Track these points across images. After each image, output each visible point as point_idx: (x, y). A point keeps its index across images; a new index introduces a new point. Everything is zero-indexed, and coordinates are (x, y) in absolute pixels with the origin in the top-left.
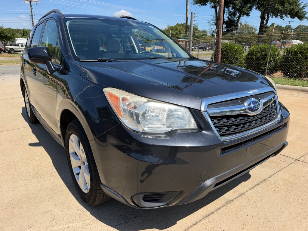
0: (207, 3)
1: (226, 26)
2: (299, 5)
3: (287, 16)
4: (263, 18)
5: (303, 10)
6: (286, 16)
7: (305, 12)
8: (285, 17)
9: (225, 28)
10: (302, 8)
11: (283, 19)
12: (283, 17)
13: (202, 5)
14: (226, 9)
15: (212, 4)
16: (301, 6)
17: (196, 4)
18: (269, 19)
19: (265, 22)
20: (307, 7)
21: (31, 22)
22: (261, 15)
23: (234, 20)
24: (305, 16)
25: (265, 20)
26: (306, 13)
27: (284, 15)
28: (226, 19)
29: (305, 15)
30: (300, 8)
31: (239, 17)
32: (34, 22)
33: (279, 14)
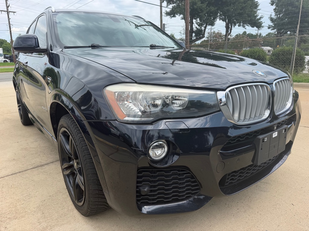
0: (176, 15)
1: (195, 35)
3: (248, 26)
4: (227, 27)
6: (247, 25)
7: (262, 22)
8: (246, 27)
9: (194, 36)
11: (245, 28)
12: (245, 26)
13: (172, 17)
14: (194, 21)
15: (182, 16)
16: (258, 17)
17: (167, 16)
18: (232, 28)
19: (229, 31)
22: (226, 25)
23: (202, 30)
25: (229, 29)
26: (262, 23)
28: (195, 29)
29: (262, 24)
30: (258, 19)
31: (205, 27)
32: (12, 32)
33: (242, 24)
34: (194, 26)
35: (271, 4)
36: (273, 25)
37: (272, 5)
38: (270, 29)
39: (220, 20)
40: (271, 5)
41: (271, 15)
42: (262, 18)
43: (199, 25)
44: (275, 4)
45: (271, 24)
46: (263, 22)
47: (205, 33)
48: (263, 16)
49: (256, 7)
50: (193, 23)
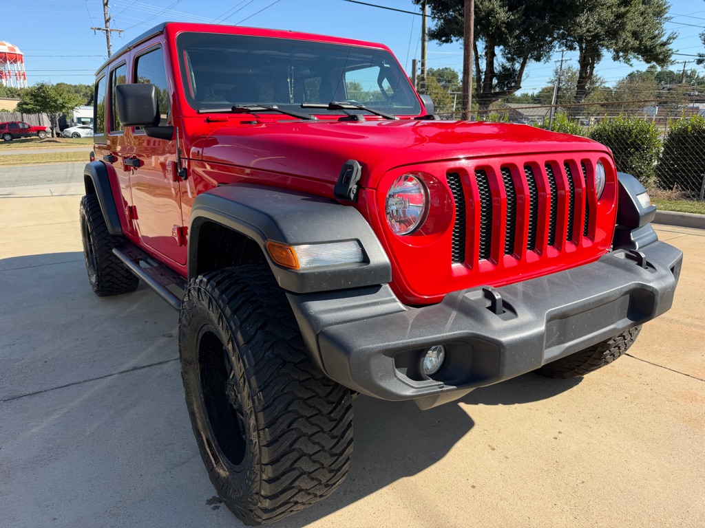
1: (499, 83)
2: (660, 35)
3: (638, 58)
4: (583, 63)
5: (670, 47)
6: (635, 57)
7: (670, 50)
8: (634, 61)
9: (496, 85)
10: (667, 41)
11: (631, 63)
12: (629, 60)
13: (444, 41)
14: (497, 49)
16: (664, 39)
18: (595, 65)
19: (588, 71)
20: (676, 40)
22: (581, 57)
23: (514, 70)
24: (671, 58)
25: (589, 66)
26: (673, 53)
27: (630, 56)
28: (497, 68)
29: (670, 56)
30: (661, 43)
31: (523, 65)
33: (621, 54)
34: (495, 61)
39: (560, 47)
42: (674, 39)
43: (508, 60)
46: (673, 51)
47: (523, 78)
48: (677, 34)
49: (659, 13)
50: (494, 55)
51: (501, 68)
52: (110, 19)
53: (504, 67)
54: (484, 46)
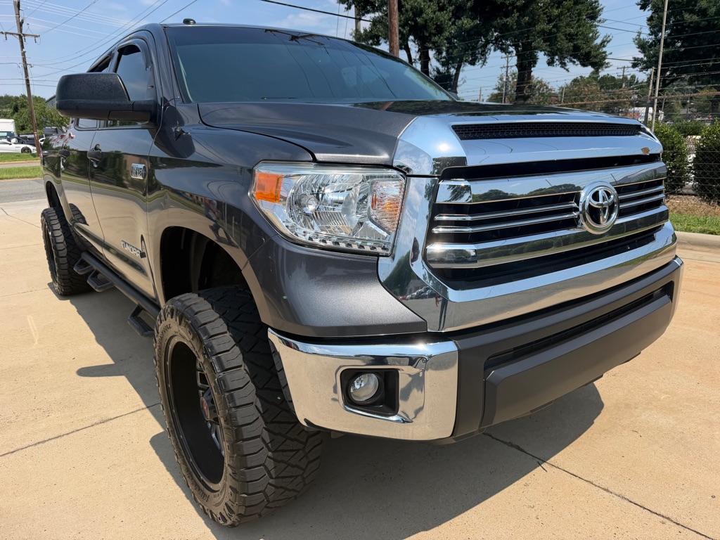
2: (594, 38)
3: (574, 62)
4: (521, 67)
5: (604, 50)
6: (571, 61)
7: (605, 52)
8: (570, 65)
10: (601, 44)
11: (567, 67)
12: (565, 64)
16: (598, 41)
18: (532, 69)
20: (610, 43)
21: (24, 82)
22: (518, 61)
23: (449, 76)
24: (605, 61)
26: (606, 55)
27: (566, 61)
28: (433, 73)
29: (604, 58)
30: (596, 46)
31: (458, 70)
32: (31, 82)
33: (557, 58)
34: (429, 66)
35: (640, 6)
36: (645, 59)
37: (643, 7)
38: (637, 68)
39: (495, 50)
40: (641, 8)
41: (640, 33)
42: (608, 42)
43: (443, 65)
44: (650, 5)
45: (641, 56)
46: (607, 53)
47: (459, 83)
48: (611, 37)
49: (594, 15)
50: (428, 59)
51: (436, 73)
52: (22, 22)
53: (438, 71)
54: (417, 49)
